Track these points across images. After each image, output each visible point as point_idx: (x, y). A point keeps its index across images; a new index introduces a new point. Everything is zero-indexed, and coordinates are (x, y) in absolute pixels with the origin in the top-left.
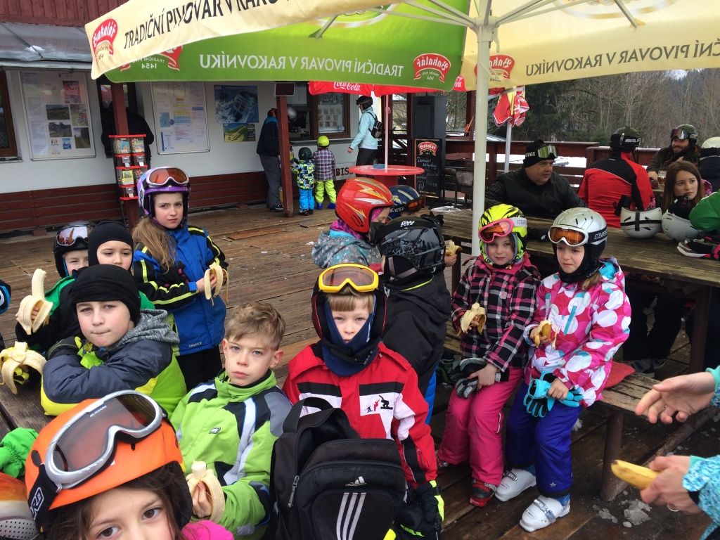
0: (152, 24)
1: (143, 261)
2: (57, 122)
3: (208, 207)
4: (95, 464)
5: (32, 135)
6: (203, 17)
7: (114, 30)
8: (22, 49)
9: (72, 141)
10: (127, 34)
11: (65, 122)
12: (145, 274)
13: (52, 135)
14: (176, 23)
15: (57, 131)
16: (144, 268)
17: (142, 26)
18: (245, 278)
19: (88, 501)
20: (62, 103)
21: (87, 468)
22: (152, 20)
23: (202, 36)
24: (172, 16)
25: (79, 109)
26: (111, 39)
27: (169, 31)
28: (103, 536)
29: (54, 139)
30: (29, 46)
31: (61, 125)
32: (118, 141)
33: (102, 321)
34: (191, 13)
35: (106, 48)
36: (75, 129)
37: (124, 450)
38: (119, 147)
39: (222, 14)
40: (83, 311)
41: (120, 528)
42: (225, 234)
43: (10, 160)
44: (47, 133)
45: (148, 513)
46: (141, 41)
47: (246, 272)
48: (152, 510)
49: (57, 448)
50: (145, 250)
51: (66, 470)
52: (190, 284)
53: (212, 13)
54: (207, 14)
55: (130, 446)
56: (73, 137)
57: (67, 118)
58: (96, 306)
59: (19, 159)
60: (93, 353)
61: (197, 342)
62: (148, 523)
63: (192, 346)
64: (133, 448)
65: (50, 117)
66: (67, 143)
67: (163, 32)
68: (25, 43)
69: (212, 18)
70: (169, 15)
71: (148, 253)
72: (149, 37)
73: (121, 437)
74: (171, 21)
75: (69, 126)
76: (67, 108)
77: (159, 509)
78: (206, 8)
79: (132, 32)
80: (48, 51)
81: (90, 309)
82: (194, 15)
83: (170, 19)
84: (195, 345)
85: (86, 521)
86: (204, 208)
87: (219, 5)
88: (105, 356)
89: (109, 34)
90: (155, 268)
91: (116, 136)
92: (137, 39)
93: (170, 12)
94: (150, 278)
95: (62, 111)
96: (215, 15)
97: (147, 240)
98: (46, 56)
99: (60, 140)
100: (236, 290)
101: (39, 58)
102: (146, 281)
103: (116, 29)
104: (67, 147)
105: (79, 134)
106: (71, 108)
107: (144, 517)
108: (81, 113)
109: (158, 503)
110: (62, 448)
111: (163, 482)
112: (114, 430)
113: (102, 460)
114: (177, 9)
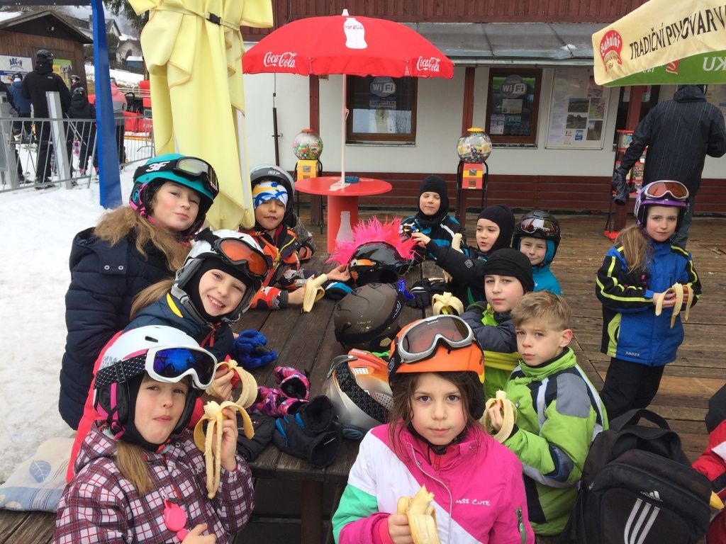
0: (655, 37)
1: (614, 258)
2: (575, 114)
3: (710, 213)
4: (423, 353)
5: (551, 126)
6: (699, 33)
7: (619, 41)
8: (558, 48)
9: (585, 133)
10: (631, 45)
11: (583, 115)
12: (611, 269)
13: (568, 126)
14: (675, 37)
15: (574, 122)
16: (613, 264)
17: (645, 38)
18: (718, 297)
19: (418, 374)
20: (585, 97)
21: (418, 354)
22: (654, 34)
23: (699, 50)
24: (671, 30)
25: (598, 103)
26: (618, 50)
27: (670, 44)
28: (421, 399)
29: (569, 130)
30: (565, 45)
31: (579, 117)
32: (624, 136)
33: (500, 291)
34: (687, 29)
35: (615, 57)
36: (590, 122)
37: (442, 352)
38: (624, 141)
39: (716, 29)
40: (488, 282)
41: (431, 399)
42: (716, 246)
43: (528, 146)
44: (564, 123)
45: (451, 397)
46: (646, 52)
47: (721, 290)
48: (455, 396)
49: (406, 337)
50: (620, 250)
51: (408, 352)
52: (648, 291)
53: (707, 29)
54: (701, 30)
55: (447, 351)
56: (587, 128)
57: (585, 111)
58: (497, 278)
59: (535, 146)
60: (492, 316)
61: (634, 352)
62: (449, 404)
63: (630, 354)
64: (449, 353)
65: (570, 110)
66: (579, 134)
67: (664, 46)
68: (562, 41)
69: (707, 34)
70: (668, 30)
71: (622, 253)
72: (654, 50)
73: (441, 343)
74: (671, 35)
75: (585, 119)
76: (587, 102)
77: (458, 398)
78: (701, 24)
79: (635, 43)
80: (579, 49)
81: (493, 281)
82: (690, 31)
83: (669, 33)
84: (633, 354)
85: (414, 386)
86: (705, 213)
87: (712, 20)
88: (500, 320)
89: (616, 45)
90: (623, 267)
91: (624, 131)
92: (642, 51)
93: (668, 28)
94: (614, 274)
95: (583, 104)
96: (709, 30)
97: (628, 243)
98: (576, 55)
99: (574, 131)
100: (700, 307)
101: (570, 56)
102: (609, 275)
103: (620, 39)
104: (579, 138)
105: (592, 126)
106: (592, 101)
107: (448, 399)
108: (599, 107)
109: (458, 394)
110: (410, 338)
111: (463, 381)
112: (439, 336)
113: (428, 352)
114: (675, 24)
